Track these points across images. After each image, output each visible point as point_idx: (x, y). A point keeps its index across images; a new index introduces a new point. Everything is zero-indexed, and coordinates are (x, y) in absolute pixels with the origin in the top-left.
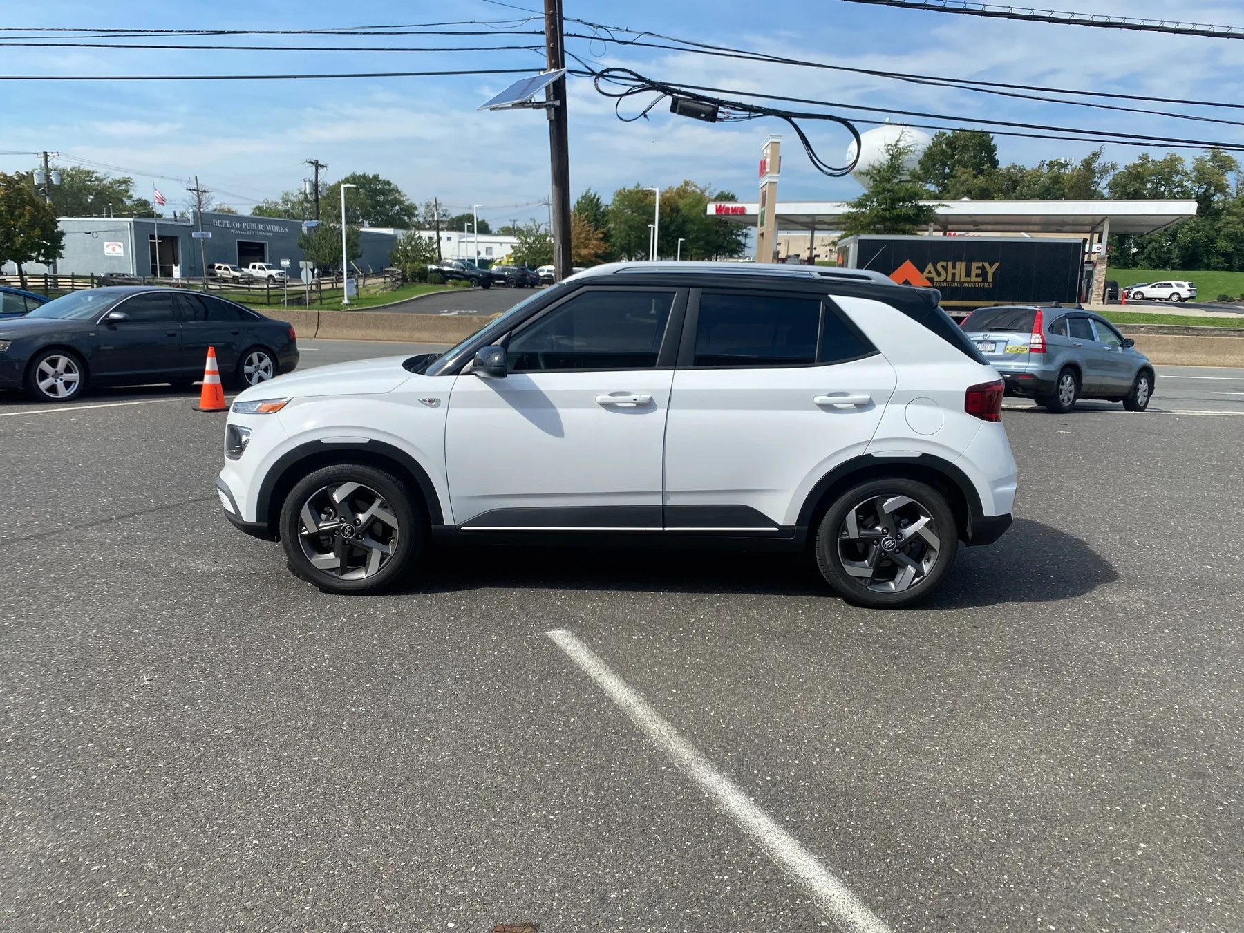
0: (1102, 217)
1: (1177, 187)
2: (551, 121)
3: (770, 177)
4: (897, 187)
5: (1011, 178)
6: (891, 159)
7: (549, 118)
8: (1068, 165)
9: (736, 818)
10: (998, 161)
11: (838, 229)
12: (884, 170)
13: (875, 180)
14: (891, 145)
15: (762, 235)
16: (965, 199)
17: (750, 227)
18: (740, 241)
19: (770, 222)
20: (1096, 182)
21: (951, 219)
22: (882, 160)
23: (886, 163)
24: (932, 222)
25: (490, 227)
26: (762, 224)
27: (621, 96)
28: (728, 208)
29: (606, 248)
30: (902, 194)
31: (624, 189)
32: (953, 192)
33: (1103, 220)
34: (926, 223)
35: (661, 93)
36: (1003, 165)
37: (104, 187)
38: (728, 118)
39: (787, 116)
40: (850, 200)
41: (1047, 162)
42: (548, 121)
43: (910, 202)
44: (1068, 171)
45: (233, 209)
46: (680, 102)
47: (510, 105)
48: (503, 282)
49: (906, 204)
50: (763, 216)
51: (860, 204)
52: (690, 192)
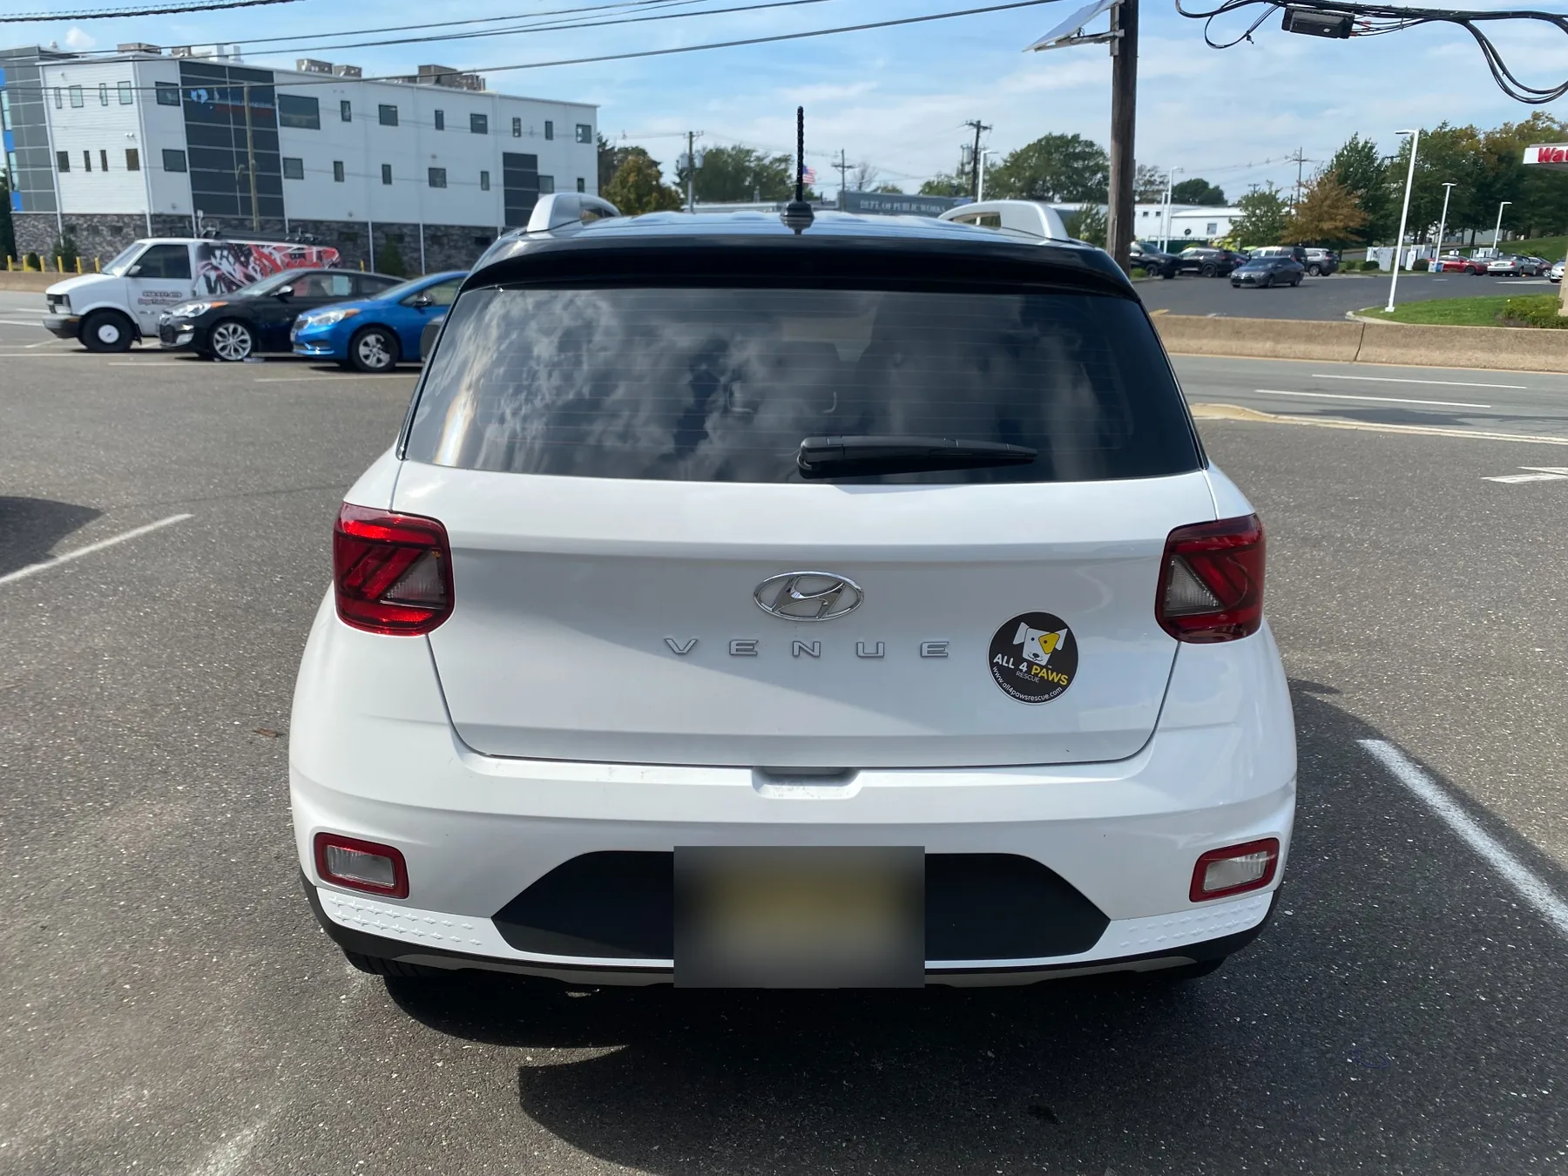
2: (1114, 57)
7: (1112, 54)
25: (1226, 196)
27: (1212, 14)
35: (1271, 5)
37: (765, 168)
38: (1368, 29)
39: (1463, 18)
45: (899, 188)
46: (1296, 14)
47: (1053, 43)
48: (1196, 269)
52: (1542, 129)
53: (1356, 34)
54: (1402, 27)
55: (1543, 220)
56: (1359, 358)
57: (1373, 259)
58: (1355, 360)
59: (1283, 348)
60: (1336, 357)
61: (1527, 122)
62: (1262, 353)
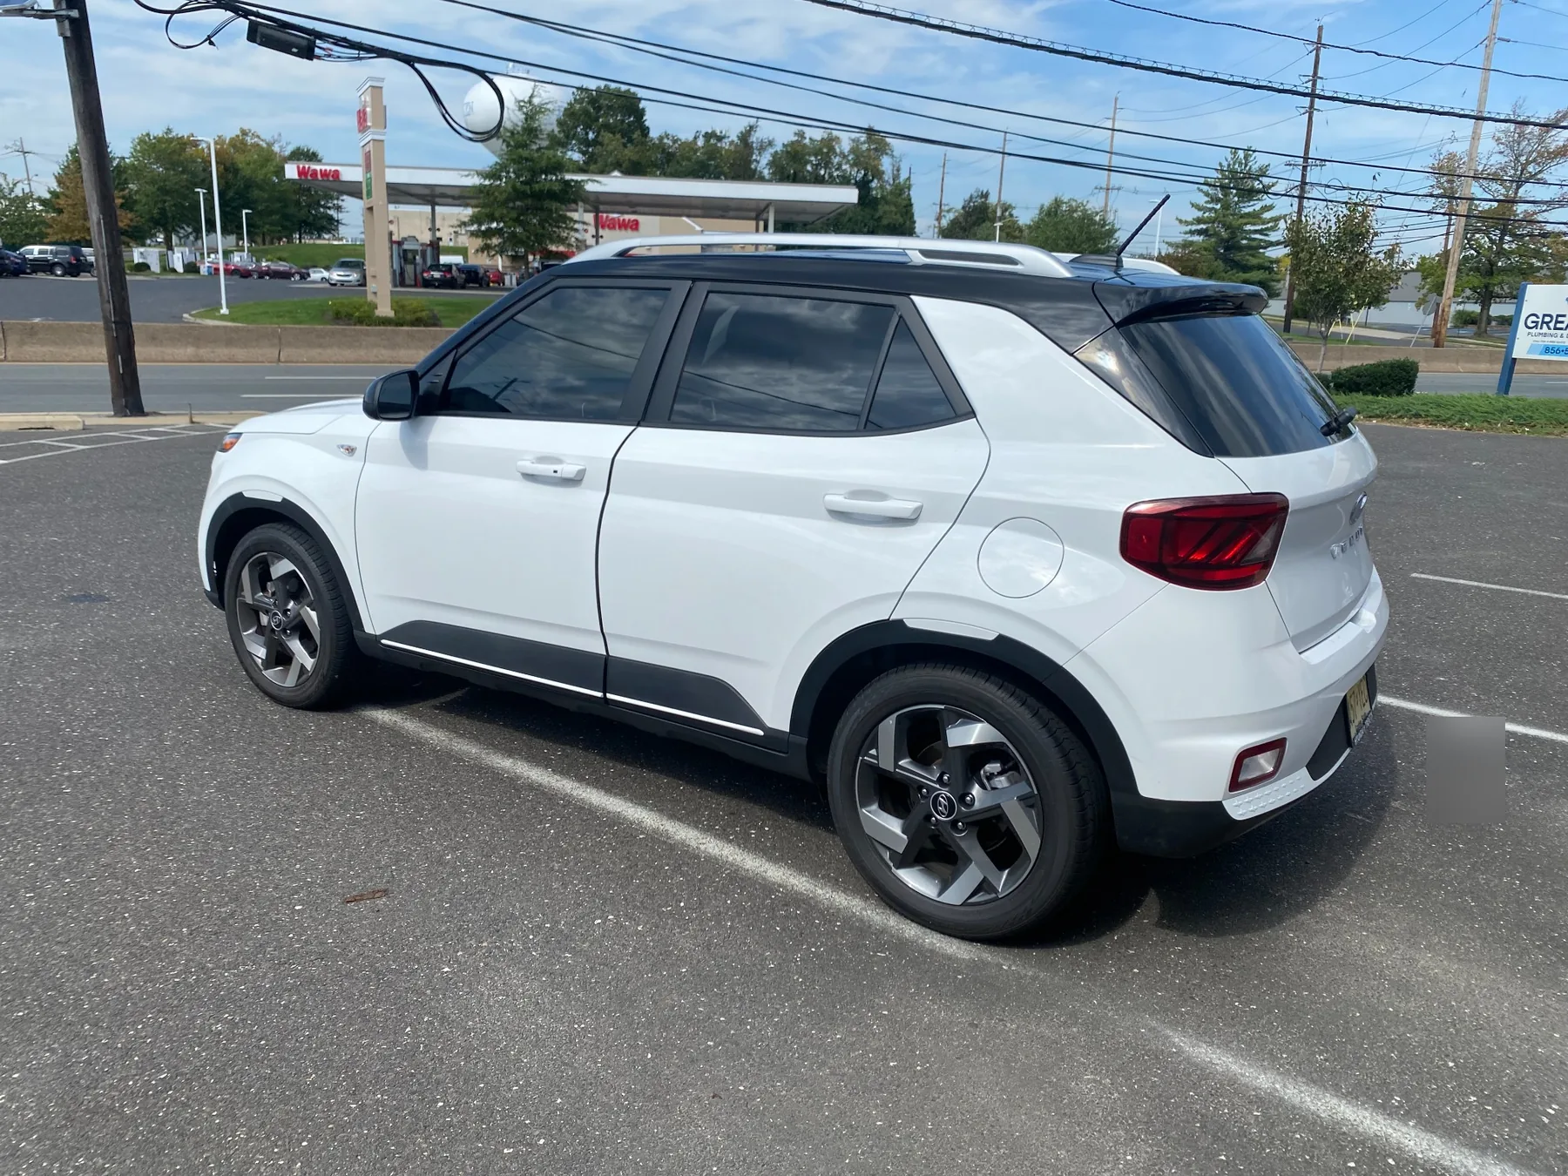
0: (765, 203)
1: (837, 169)
2: (65, 38)
3: (373, 133)
4: (536, 155)
5: (664, 150)
6: (526, 119)
7: (61, 34)
8: (724, 137)
9: (540, 785)
10: (648, 128)
11: (466, 205)
12: (518, 133)
13: (508, 145)
14: (523, 101)
15: (370, 209)
16: (616, 173)
17: (345, 197)
18: (331, 216)
19: (380, 194)
20: (756, 160)
21: (602, 198)
22: (515, 120)
23: (520, 124)
24: (583, 201)
26: (369, 194)
27: (172, 13)
28: (315, 172)
29: (131, 220)
30: (544, 164)
31: (148, 135)
32: (600, 164)
33: (767, 207)
34: (575, 202)
35: (230, 14)
36: (654, 134)
38: (330, 56)
39: (409, 60)
40: (480, 168)
41: (703, 133)
42: (61, 38)
43: (555, 174)
44: (725, 144)
46: (260, 29)
49: (549, 177)
50: (369, 185)
51: (493, 174)
52: (252, 145)
53: (319, 57)
54: (359, 58)
55: (273, 228)
56: (282, 359)
57: (141, 261)
58: (279, 360)
59: (204, 352)
60: (260, 359)
61: (238, 136)
62: (186, 358)
